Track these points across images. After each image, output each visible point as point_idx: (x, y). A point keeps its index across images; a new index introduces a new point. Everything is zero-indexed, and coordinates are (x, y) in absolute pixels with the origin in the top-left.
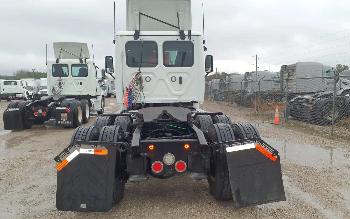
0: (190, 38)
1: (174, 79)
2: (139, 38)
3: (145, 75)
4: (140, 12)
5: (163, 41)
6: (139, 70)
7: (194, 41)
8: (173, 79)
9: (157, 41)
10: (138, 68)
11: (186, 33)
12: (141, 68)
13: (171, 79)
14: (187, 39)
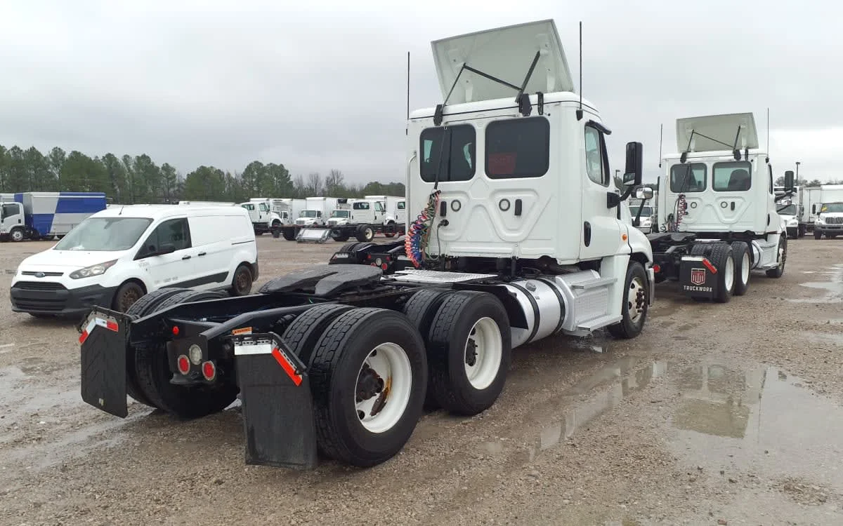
0: (541, 110)
1: (505, 205)
2: (442, 121)
3: (452, 197)
4: (465, 64)
5: (486, 122)
6: (436, 188)
7: (549, 115)
8: (503, 206)
9: (474, 123)
10: (434, 183)
11: (534, 99)
12: (439, 183)
13: (500, 205)
14: (534, 113)
